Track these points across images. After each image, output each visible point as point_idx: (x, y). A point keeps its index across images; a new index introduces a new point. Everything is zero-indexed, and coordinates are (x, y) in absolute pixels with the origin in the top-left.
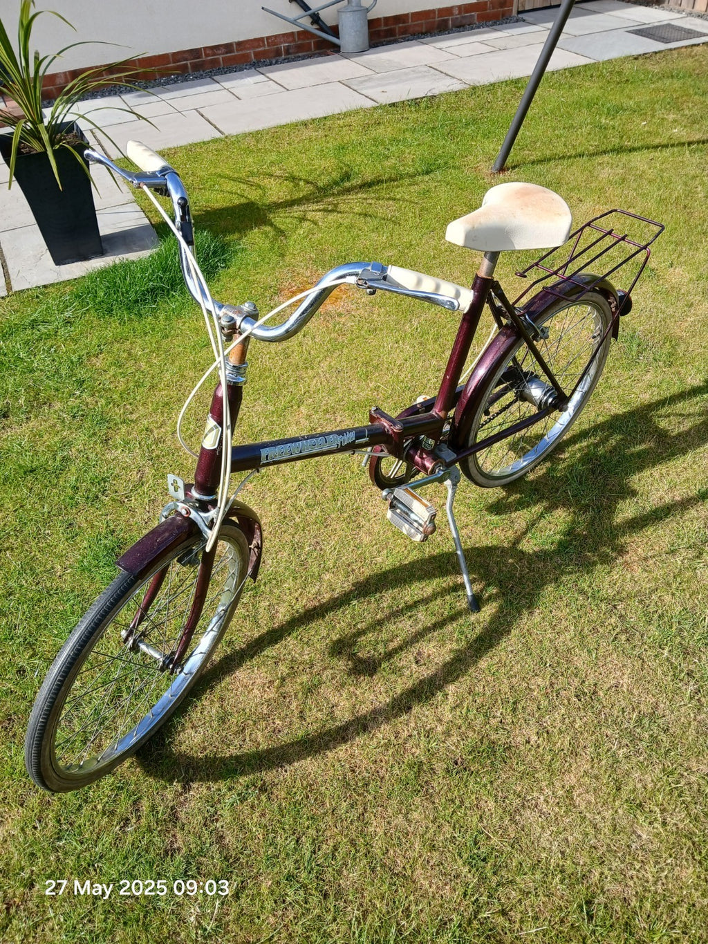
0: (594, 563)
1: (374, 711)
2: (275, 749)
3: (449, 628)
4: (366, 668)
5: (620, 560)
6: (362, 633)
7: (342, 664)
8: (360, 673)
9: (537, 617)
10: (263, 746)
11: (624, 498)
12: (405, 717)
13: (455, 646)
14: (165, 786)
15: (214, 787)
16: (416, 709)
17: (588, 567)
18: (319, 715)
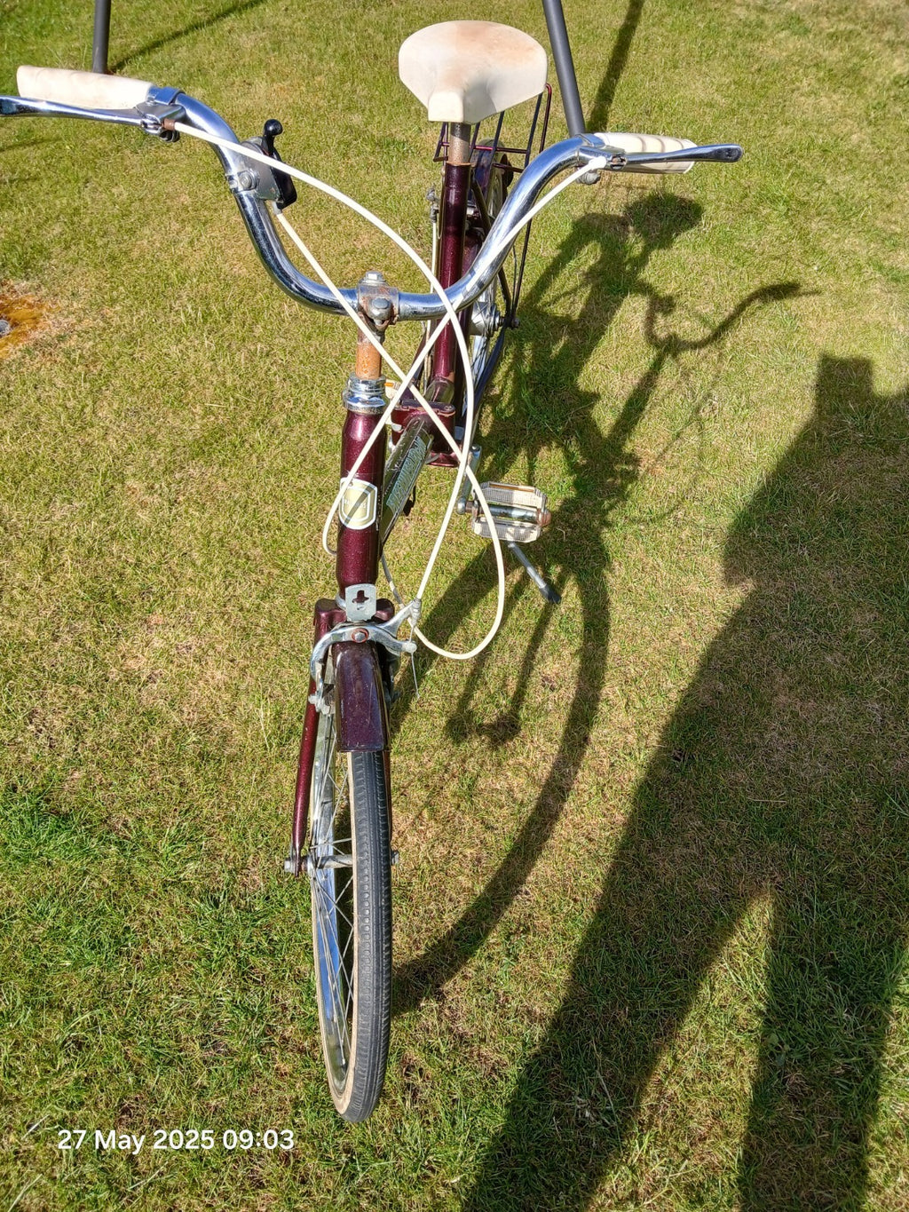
0: (623, 487)
1: (556, 767)
2: (494, 881)
3: (549, 633)
4: (505, 730)
5: (642, 470)
6: (467, 697)
7: (476, 744)
8: (504, 741)
9: (620, 570)
10: (480, 889)
11: (592, 407)
12: (588, 751)
13: (573, 649)
14: (416, 1016)
15: (470, 971)
16: (593, 736)
17: (621, 494)
18: (505, 811)
